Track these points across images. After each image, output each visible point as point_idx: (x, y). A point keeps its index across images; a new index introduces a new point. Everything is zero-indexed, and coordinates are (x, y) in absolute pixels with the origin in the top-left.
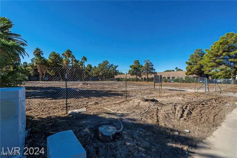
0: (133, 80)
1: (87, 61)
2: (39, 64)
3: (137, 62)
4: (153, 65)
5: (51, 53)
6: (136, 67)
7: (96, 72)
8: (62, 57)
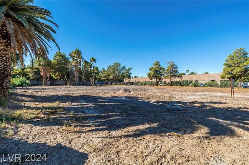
0: (152, 84)
1: (96, 62)
2: (42, 65)
3: (158, 64)
4: (177, 68)
5: (56, 53)
6: (156, 69)
7: (105, 75)
8: (68, 58)
